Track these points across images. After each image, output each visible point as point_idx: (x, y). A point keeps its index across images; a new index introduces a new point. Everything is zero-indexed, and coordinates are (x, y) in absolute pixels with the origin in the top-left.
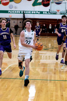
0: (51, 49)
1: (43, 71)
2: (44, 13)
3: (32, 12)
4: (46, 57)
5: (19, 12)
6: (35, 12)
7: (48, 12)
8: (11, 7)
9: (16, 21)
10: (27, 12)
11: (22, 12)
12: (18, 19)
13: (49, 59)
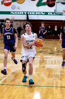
0: (57, 53)
1: (48, 77)
2: (49, 14)
3: (37, 13)
4: (52, 61)
5: (22, 13)
6: (39, 13)
7: (53, 13)
8: (14, 8)
9: (19, 23)
10: (31, 13)
11: (25, 13)
12: (21, 21)
13: (55, 64)
